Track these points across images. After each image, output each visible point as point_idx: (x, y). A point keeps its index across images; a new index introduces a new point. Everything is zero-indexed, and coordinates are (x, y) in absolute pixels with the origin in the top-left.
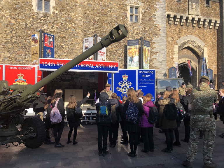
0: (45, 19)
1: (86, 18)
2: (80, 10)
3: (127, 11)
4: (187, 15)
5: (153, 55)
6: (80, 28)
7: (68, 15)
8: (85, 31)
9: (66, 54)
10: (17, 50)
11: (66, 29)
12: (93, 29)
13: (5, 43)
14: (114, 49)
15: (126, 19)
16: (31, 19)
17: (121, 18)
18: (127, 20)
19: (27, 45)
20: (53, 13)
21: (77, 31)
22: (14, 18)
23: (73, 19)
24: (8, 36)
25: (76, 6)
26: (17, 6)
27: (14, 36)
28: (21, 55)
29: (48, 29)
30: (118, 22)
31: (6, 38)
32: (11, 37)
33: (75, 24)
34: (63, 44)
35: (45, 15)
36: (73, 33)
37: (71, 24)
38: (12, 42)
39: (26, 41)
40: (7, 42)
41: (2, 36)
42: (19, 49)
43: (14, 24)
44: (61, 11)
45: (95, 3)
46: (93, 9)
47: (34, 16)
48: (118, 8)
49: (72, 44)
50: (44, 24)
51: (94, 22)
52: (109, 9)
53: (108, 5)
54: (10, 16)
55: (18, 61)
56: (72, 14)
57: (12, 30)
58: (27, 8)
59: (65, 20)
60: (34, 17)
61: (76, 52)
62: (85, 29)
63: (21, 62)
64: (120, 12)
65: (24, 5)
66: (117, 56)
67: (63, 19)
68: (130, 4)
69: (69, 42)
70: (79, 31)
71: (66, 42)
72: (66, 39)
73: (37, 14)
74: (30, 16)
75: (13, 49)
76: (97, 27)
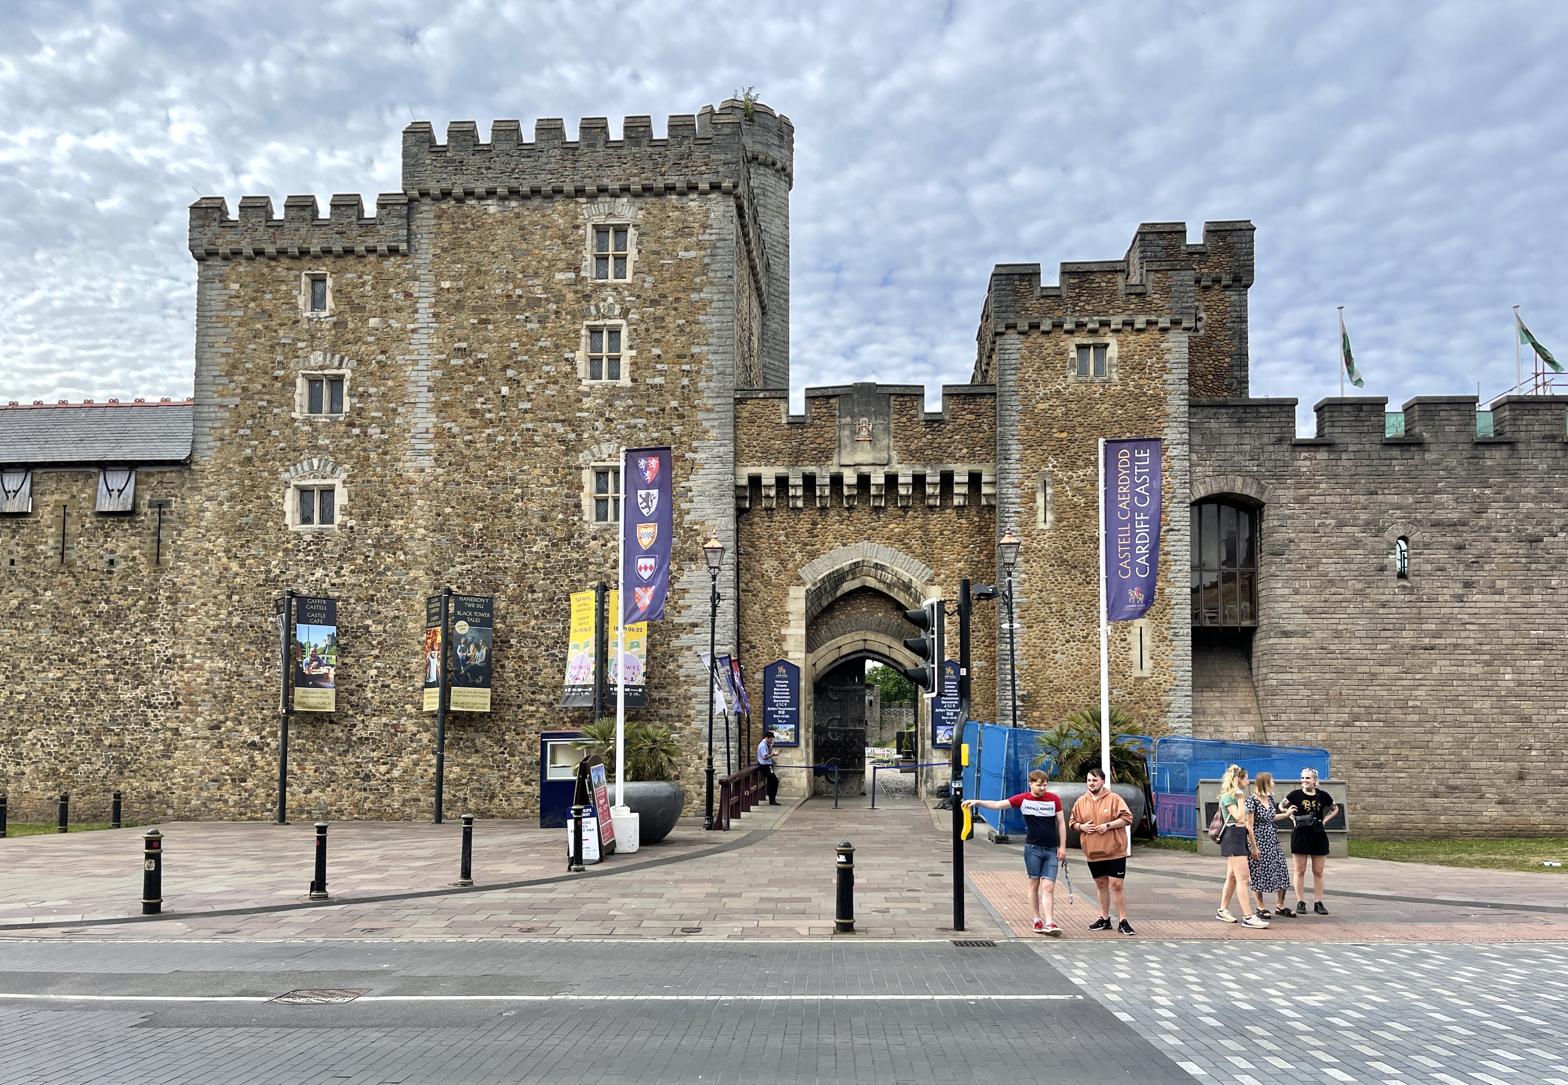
0: (318, 550)
1: (442, 530)
2: (421, 508)
3: (581, 488)
4: (834, 469)
5: (678, 637)
6: (422, 563)
7: (386, 526)
8: (437, 573)
9: (376, 652)
10: (242, 650)
11: (379, 574)
12: (464, 564)
13: (214, 631)
14: (533, 622)
15: (576, 518)
16: (280, 554)
17: (561, 516)
18: (581, 519)
19: (269, 632)
20: (342, 526)
21: (412, 574)
22: (236, 557)
23: (399, 538)
24: (222, 611)
25: (408, 494)
26: (245, 520)
27: (236, 610)
28: (254, 664)
29: (327, 579)
30: (548, 530)
32: (230, 613)
33: (405, 554)
34: (369, 622)
35: (319, 537)
36: (398, 583)
37: (394, 554)
38: (231, 627)
40: (219, 627)
41: (207, 612)
42: (248, 647)
43: (237, 574)
44: (364, 518)
45: (472, 477)
46: (464, 499)
47: (288, 543)
48: (549, 482)
49: (397, 618)
50: (316, 565)
51: (465, 541)
52: (518, 491)
53: (513, 479)
54: (227, 551)
55: (244, 682)
56: (397, 523)
57: (232, 593)
58: (270, 524)
59: (374, 546)
60: (290, 546)
61: (407, 644)
62: (438, 565)
63: (254, 685)
64: (555, 494)
65: (263, 514)
66: (543, 648)
67: (370, 541)
68: (593, 464)
69: (388, 612)
70: (418, 573)
71: (379, 613)
72: (379, 604)
73: (298, 536)
74: (277, 546)
75: (232, 646)
76: (476, 557)
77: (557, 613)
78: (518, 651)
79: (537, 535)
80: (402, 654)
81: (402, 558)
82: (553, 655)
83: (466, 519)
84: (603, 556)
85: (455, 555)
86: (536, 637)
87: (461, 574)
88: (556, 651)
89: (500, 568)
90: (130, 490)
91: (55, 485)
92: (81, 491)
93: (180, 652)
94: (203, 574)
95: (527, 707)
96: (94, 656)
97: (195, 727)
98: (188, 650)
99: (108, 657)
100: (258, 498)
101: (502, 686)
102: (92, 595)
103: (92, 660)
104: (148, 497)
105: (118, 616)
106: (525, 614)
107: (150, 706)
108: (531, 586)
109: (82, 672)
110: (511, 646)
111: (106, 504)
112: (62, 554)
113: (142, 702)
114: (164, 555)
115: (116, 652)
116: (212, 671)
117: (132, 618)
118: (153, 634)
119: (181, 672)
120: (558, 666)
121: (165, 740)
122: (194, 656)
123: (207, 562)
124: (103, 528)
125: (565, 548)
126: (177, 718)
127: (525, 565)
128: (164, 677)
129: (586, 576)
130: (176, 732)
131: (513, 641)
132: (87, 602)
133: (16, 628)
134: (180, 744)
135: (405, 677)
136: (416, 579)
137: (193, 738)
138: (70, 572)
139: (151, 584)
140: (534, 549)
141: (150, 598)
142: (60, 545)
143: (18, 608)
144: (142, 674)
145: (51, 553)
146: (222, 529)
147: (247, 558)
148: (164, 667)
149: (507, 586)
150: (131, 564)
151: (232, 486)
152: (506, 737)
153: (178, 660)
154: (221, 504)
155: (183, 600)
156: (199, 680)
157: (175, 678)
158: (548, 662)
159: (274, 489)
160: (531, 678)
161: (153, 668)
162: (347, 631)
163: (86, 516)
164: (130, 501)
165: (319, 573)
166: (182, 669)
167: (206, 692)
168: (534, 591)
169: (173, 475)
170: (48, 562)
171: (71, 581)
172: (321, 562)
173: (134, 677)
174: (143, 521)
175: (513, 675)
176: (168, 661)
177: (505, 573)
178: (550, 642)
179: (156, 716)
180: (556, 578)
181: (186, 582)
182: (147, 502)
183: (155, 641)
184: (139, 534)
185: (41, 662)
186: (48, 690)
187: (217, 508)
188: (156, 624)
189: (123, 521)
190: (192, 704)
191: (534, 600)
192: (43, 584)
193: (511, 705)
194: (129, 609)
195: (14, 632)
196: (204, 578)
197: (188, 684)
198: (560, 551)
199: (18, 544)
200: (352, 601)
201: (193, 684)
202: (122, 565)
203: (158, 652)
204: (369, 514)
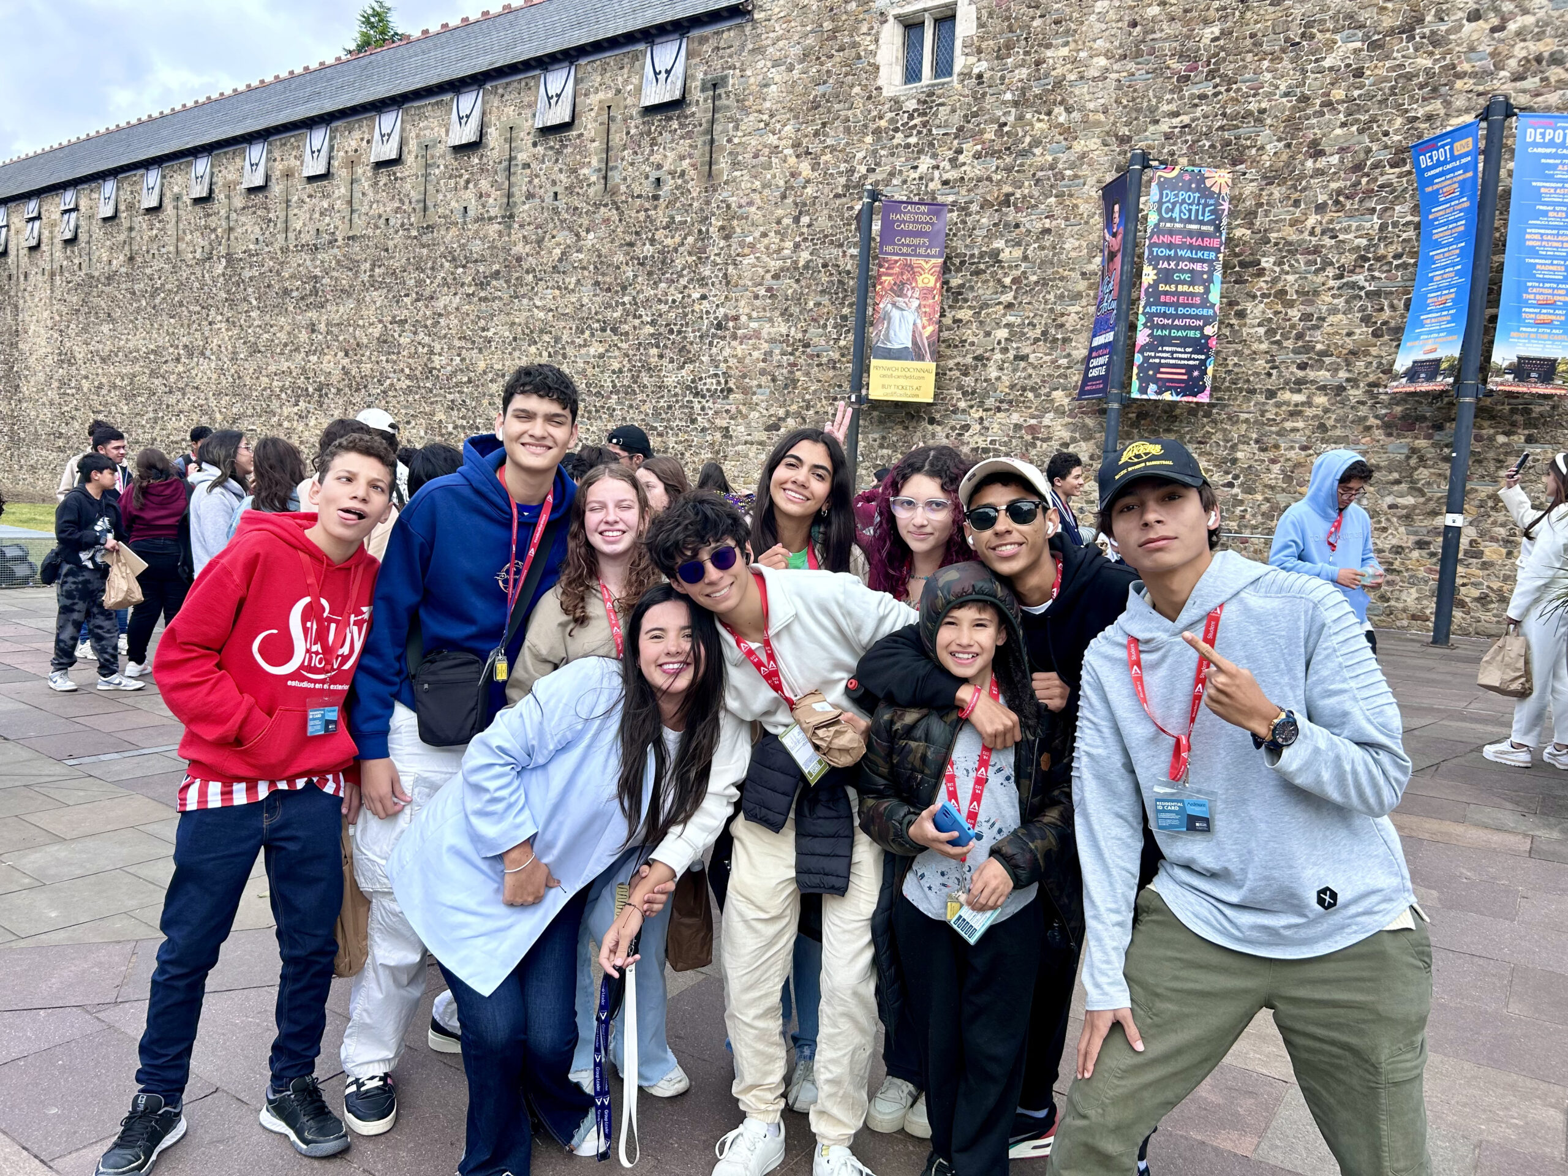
0: (925, 124)
1: (1139, 53)
6: (1098, 124)
8: (1123, 140)
10: (811, 304)
11: (1024, 153)
13: (776, 277)
16: (869, 139)
19: (848, 273)
20: (965, 76)
21: (1078, 147)
22: (807, 153)
23: (1059, 84)
24: (787, 243)
26: (821, 89)
27: (805, 240)
28: (825, 326)
31: (779, 250)
32: (797, 246)
33: (1069, 110)
34: (999, 244)
35: (928, 101)
36: (1052, 167)
37: (1049, 113)
38: (796, 268)
39: (844, 255)
40: (782, 270)
41: (767, 247)
42: (818, 299)
43: (808, 181)
44: (1001, 53)
47: (881, 118)
49: (1047, 231)
50: (921, 151)
51: (1182, 67)
54: (796, 145)
55: (811, 357)
57: (800, 213)
58: (857, 90)
59: (1016, 104)
60: (883, 123)
61: (1062, 279)
62: (1127, 124)
65: (846, 75)
67: (1008, 96)
69: (1032, 222)
70: (1089, 144)
71: (1017, 226)
72: (1018, 210)
73: (896, 103)
74: (865, 126)
75: (798, 299)
76: (1203, 97)
77: (1369, 193)
78: (1275, 281)
79: (1335, 31)
80: (1051, 297)
81: (1061, 119)
82: (1353, 285)
83: (1187, 23)
84: (1493, 55)
85: (1160, 99)
86: (1316, 250)
87: (1168, 136)
88: (1360, 278)
89: (1250, 113)
90: (679, 70)
91: (599, 79)
92: (626, 82)
93: (733, 313)
94: (764, 186)
95: (1287, 396)
96: (637, 322)
97: (748, 426)
98: (743, 309)
99: (653, 323)
100: (841, 49)
101: (1237, 353)
102: (637, 233)
103: (635, 328)
104: (701, 76)
105: (663, 262)
106: (1296, 204)
107: (697, 394)
108: (1315, 143)
109: (624, 346)
110: (1261, 273)
111: (655, 95)
112: (605, 178)
113: (688, 388)
114: (717, 163)
115: (660, 315)
116: (772, 341)
117: (679, 263)
118: (702, 286)
119: (734, 343)
120: (1363, 309)
121: (712, 444)
122: (750, 318)
123: (769, 166)
124: (649, 133)
125: (1400, 48)
126: (727, 411)
127: (1305, 99)
128: (714, 350)
129: (1447, 104)
130: (726, 432)
131: (1267, 262)
132: (631, 244)
133: (559, 288)
134: (731, 452)
135: (1055, 340)
136: (1083, 156)
137: (746, 443)
138: (614, 203)
139: (702, 210)
140: (1326, 64)
141: (700, 231)
142: (603, 166)
143: (560, 260)
144: (688, 347)
145: (594, 178)
146: (791, 110)
147: (823, 153)
148: (714, 336)
149: (1262, 148)
150: (680, 181)
151: (805, 36)
152: (1240, 455)
153: (731, 324)
154: (791, 69)
155: (738, 230)
156: (756, 354)
157: (727, 352)
158: (1340, 302)
159: (864, 28)
160: (1300, 336)
161: (701, 337)
162: (963, 263)
163: (631, 118)
164: (679, 84)
165: (925, 163)
166: (734, 337)
167: (763, 372)
168: (1320, 153)
169: (732, 33)
170: (592, 191)
171: (614, 215)
172: (929, 146)
173: (680, 351)
174: (693, 114)
175: (1261, 331)
176: (719, 326)
177: (1260, 121)
178: (1348, 259)
179: (703, 409)
180: (1374, 120)
181: (743, 201)
182: (698, 83)
183: (704, 297)
184: (689, 135)
185: (583, 332)
186: (590, 371)
187: (786, 76)
188: (706, 271)
189: (671, 119)
190: (746, 390)
191: (1319, 172)
192: (585, 221)
193: (1252, 392)
194: (676, 250)
195: (557, 292)
196: (766, 192)
197: (741, 361)
198: (1388, 57)
199: (561, 171)
200: (974, 207)
201: (747, 361)
202: (669, 184)
203: (708, 312)
204: (1009, 46)
